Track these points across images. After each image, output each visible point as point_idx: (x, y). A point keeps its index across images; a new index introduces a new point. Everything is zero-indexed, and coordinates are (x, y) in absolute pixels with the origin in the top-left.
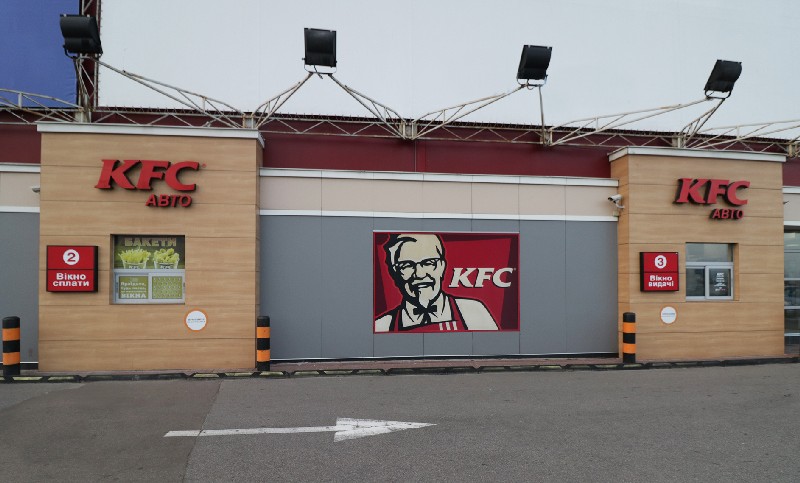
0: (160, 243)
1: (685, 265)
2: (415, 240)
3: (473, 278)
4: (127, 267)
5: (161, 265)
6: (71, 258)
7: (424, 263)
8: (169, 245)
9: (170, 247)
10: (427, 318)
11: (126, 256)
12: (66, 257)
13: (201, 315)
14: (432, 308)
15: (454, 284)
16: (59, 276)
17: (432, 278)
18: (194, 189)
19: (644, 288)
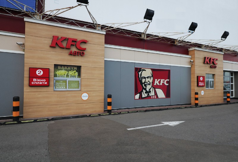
0: (71, 68)
1: (206, 80)
2: (145, 70)
3: (160, 82)
4: (59, 77)
5: (71, 76)
6: (39, 73)
7: (148, 78)
8: (74, 69)
9: (74, 70)
10: (148, 94)
11: (59, 73)
12: (37, 72)
13: (87, 95)
14: (150, 92)
15: (155, 84)
16: (34, 80)
17: (150, 82)
18: (85, 49)
19: (198, 86)
